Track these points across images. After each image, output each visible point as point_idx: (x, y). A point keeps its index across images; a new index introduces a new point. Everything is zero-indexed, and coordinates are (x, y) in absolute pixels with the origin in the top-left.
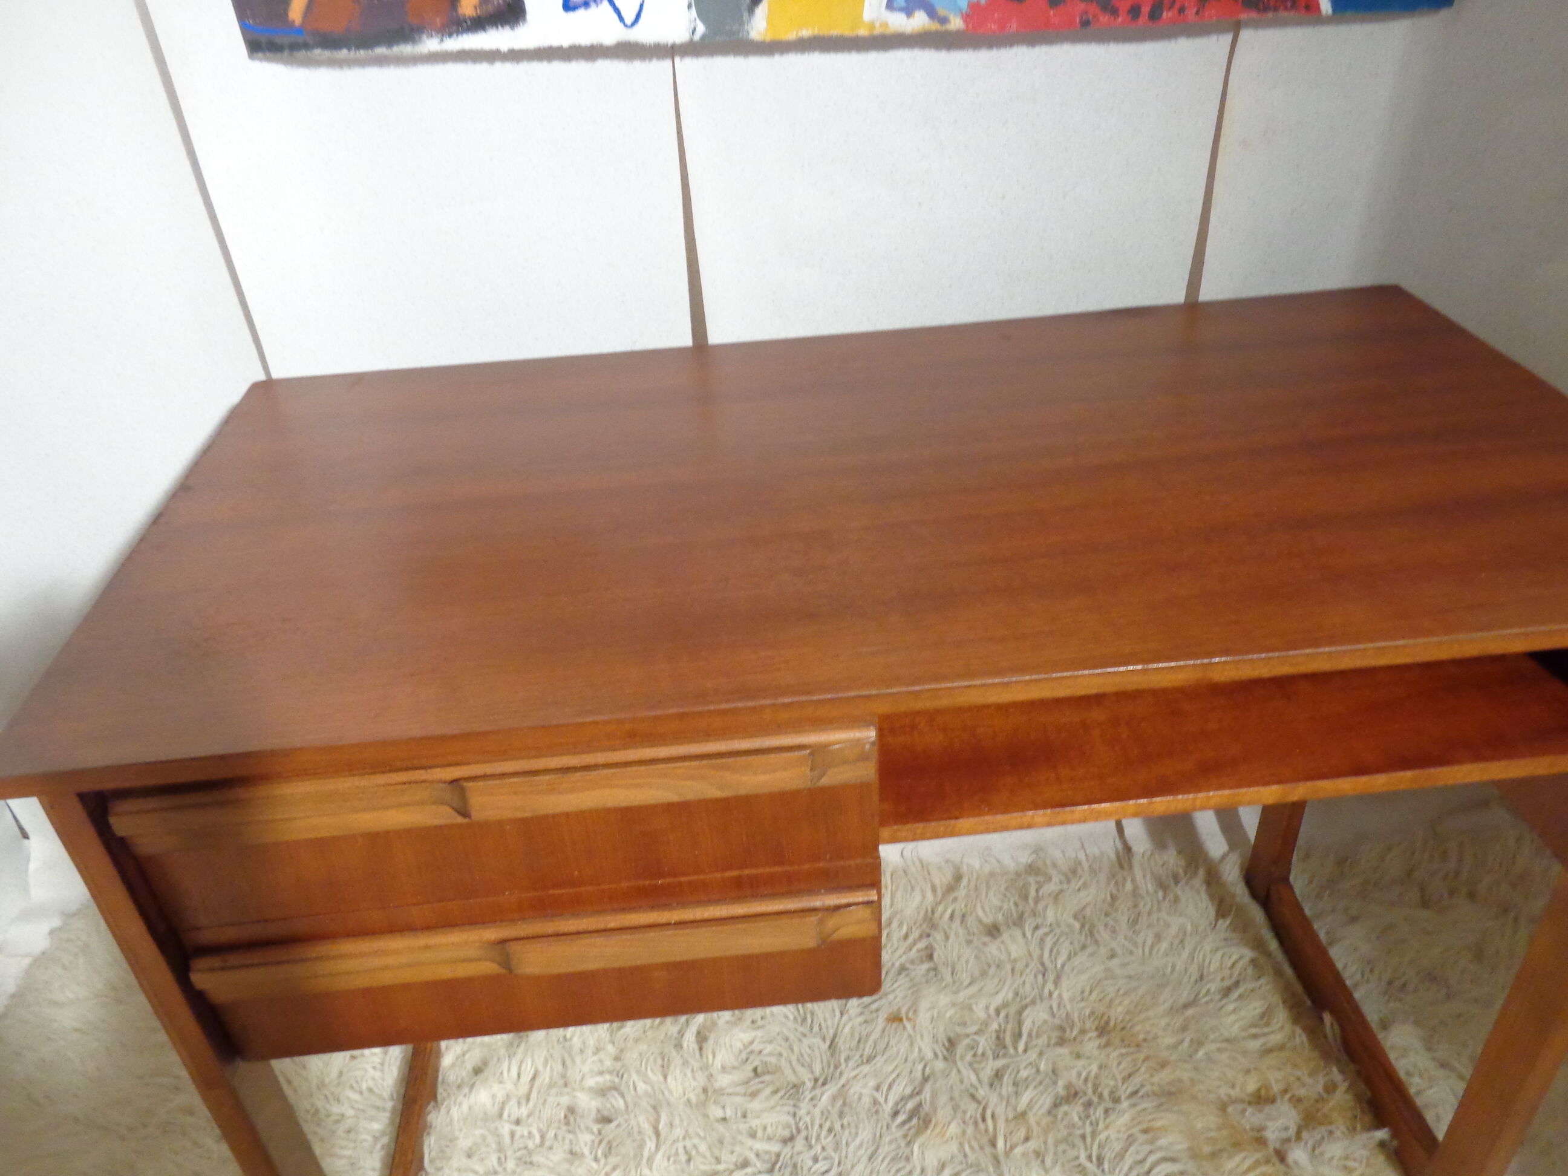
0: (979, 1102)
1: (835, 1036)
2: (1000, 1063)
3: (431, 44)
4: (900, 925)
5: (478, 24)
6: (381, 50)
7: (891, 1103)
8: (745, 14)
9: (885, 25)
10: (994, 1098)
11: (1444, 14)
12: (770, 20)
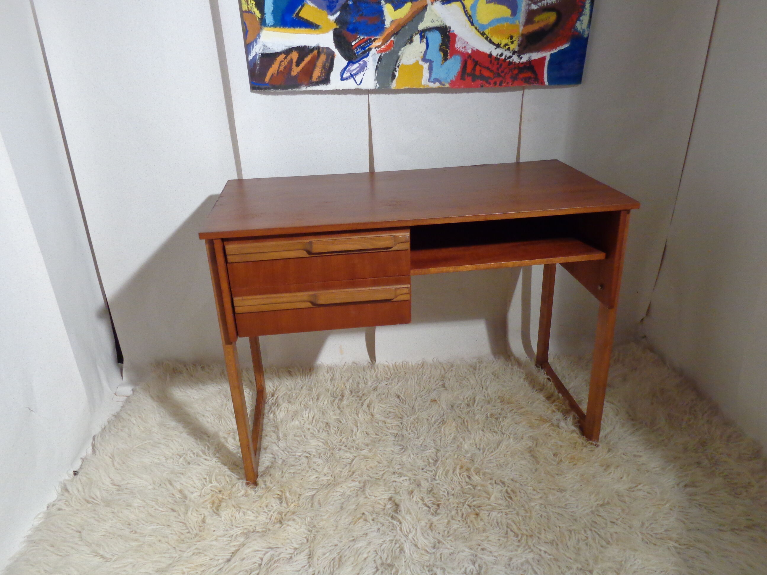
0: (462, 419)
1: (413, 406)
2: (469, 409)
3: (304, 89)
4: (433, 378)
5: (317, 83)
6: (290, 90)
7: (433, 420)
8: (390, 82)
9: (428, 86)
10: (467, 417)
11: (579, 86)
12: (397, 83)
